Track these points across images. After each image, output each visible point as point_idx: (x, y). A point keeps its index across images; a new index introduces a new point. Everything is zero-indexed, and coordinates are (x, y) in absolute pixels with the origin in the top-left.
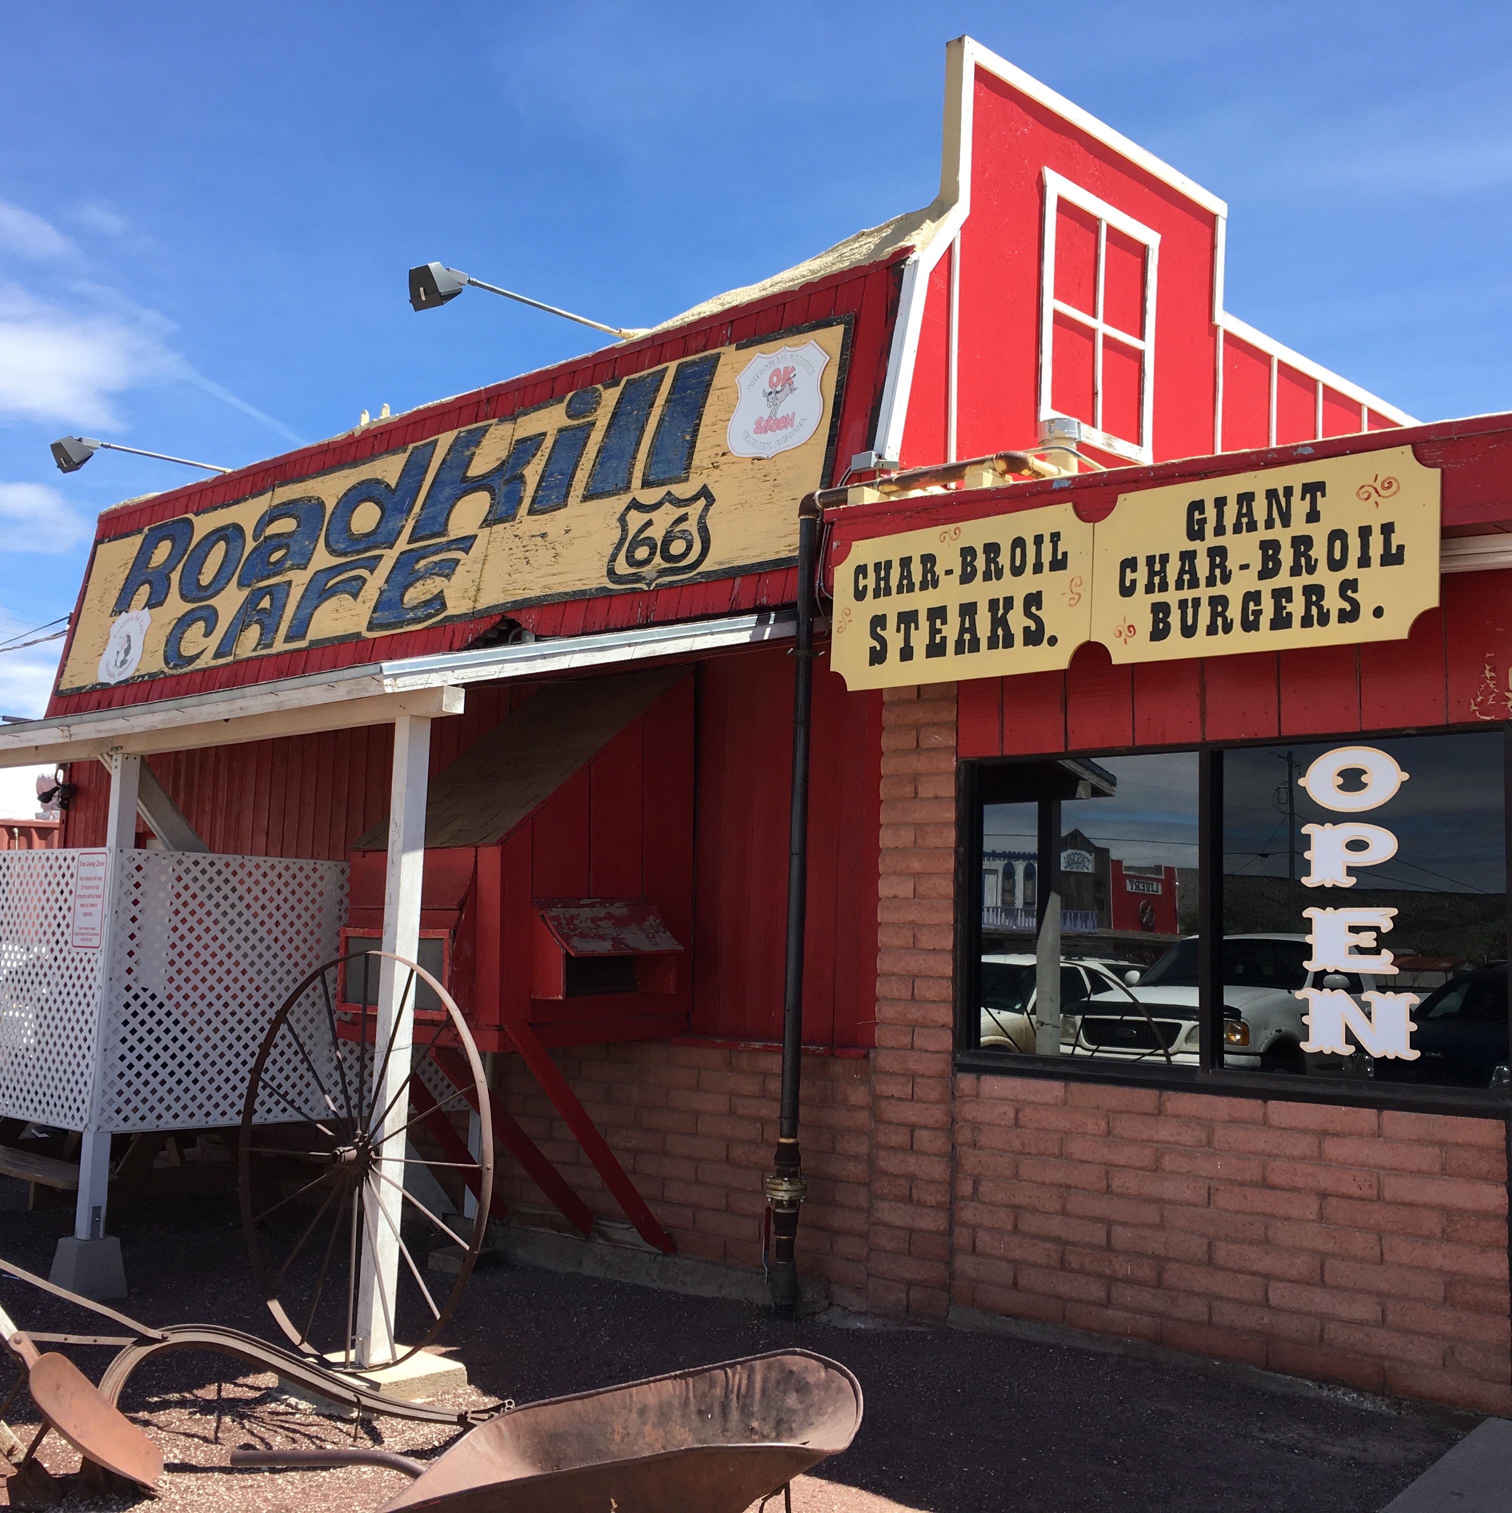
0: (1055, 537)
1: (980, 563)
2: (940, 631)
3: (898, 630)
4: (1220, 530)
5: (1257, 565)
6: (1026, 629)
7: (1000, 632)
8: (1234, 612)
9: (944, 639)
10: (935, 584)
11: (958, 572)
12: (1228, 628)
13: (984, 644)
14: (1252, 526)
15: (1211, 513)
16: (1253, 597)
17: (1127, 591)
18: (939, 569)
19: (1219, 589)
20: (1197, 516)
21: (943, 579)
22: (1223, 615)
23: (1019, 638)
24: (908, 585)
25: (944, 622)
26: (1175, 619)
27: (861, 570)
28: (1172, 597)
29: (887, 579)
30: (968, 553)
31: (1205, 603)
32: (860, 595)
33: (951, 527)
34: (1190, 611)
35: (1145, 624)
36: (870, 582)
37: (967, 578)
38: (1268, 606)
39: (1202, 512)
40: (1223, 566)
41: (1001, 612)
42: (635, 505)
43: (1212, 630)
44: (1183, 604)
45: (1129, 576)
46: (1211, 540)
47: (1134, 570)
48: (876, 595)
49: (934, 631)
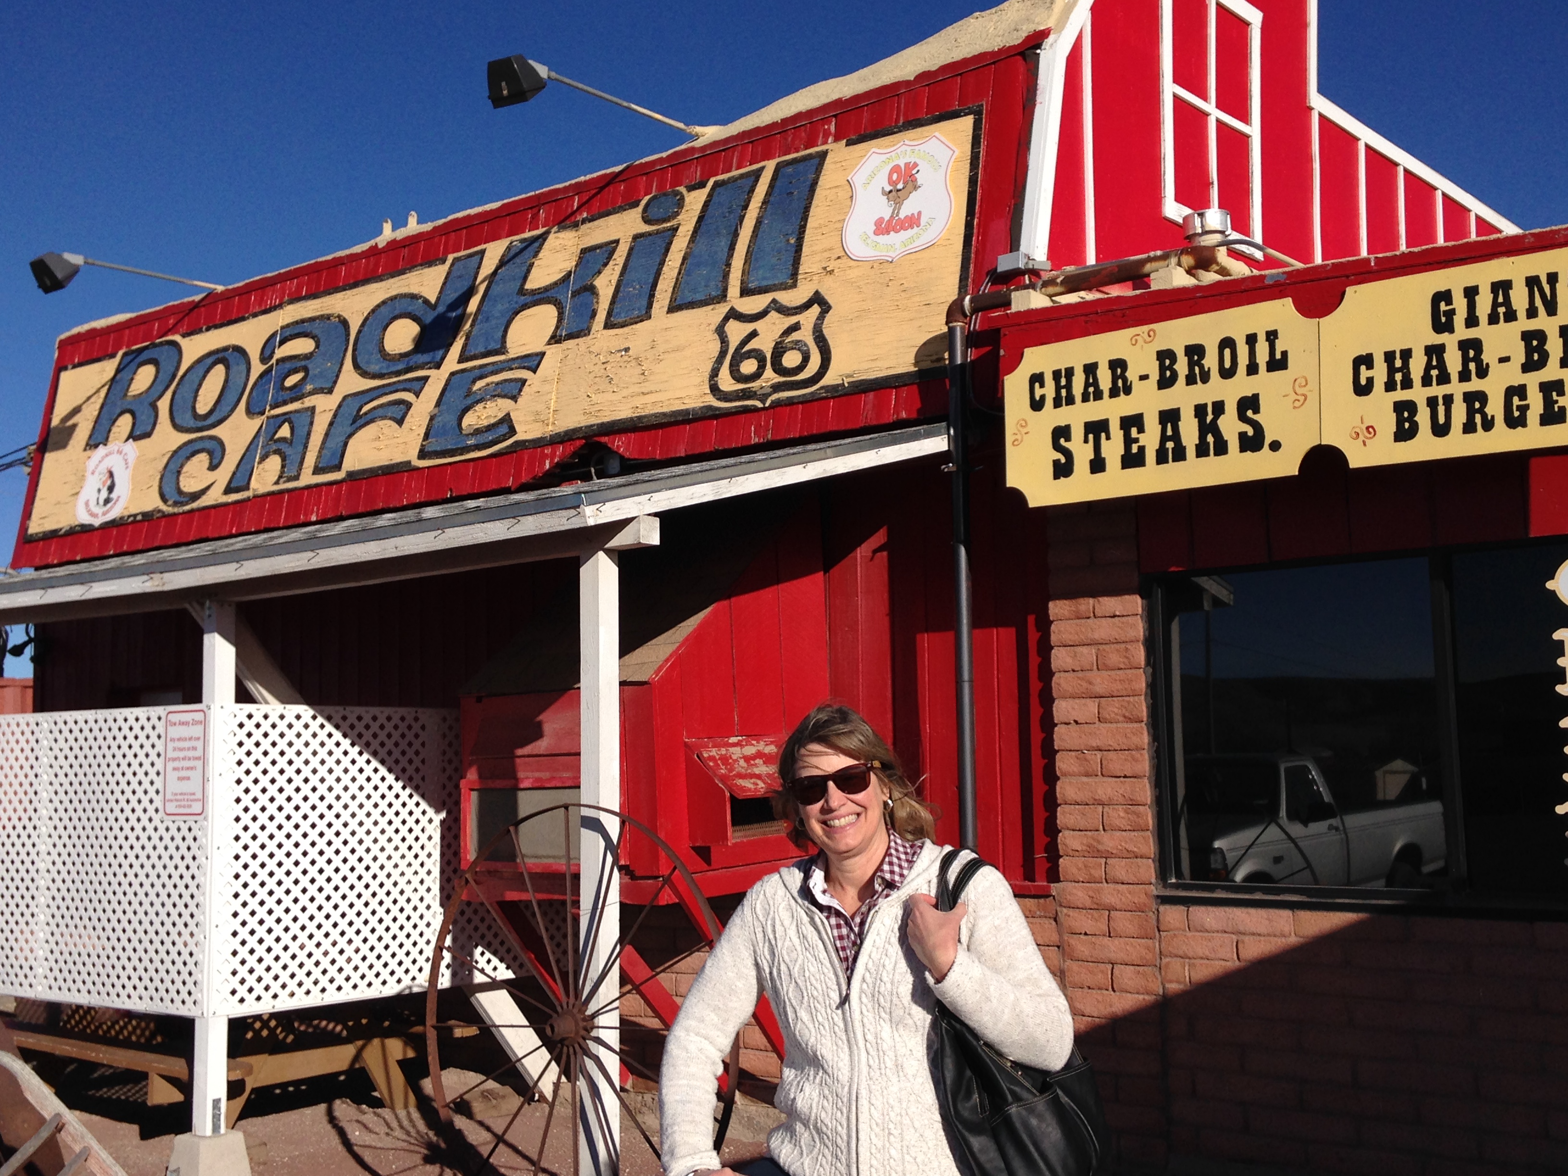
0: (1272, 336)
1: (1182, 366)
2: (1136, 440)
3: (1086, 441)
4: (1472, 321)
5: (1519, 355)
6: (1242, 436)
7: (1210, 439)
8: (1495, 408)
9: (1142, 449)
10: (1128, 390)
11: (1155, 376)
12: (1488, 425)
13: (1191, 452)
14: (1511, 316)
15: (1460, 304)
16: (1518, 391)
17: (1362, 389)
18: (1132, 375)
19: (1475, 385)
20: (1443, 307)
21: (1137, 386)
22: (1481, 411)
23: (1233, 444)
24: (1093, 393)
25: (1141, 430)
26: (1423, 417)
27: (1037, 379)
28: (1418, 394)
29: (1069, 386)
30: (1166, 357)
31: (1458, 400)
32: (1037, 405)
33: (1145, 328)
34: (1441, 409)
35: (1388, 423)
36: (1049, 390)
37: (1166, 382)
38: (1535, 402)
39: (1449, 302)
40: (1478, 359)
41: (1210, 418)
42: (734, 315)
43: (1469, 428)
44: (1432, 402)
45: (1364, 373)
46: (1461, 332)
47: (1370, 366)
48: (1057, 403)
49: (1128, 441)
